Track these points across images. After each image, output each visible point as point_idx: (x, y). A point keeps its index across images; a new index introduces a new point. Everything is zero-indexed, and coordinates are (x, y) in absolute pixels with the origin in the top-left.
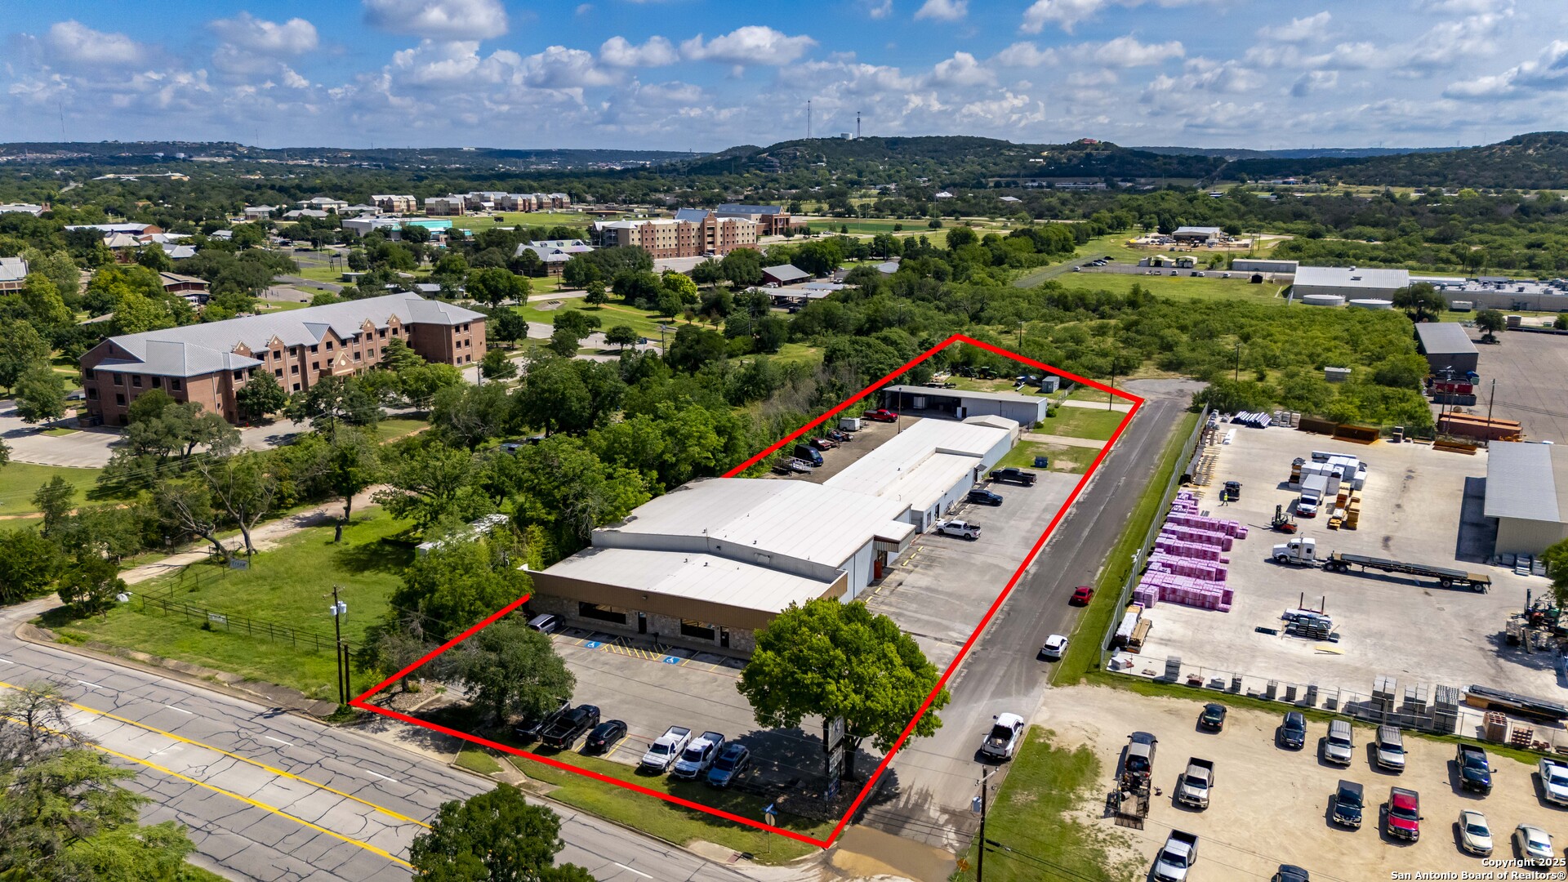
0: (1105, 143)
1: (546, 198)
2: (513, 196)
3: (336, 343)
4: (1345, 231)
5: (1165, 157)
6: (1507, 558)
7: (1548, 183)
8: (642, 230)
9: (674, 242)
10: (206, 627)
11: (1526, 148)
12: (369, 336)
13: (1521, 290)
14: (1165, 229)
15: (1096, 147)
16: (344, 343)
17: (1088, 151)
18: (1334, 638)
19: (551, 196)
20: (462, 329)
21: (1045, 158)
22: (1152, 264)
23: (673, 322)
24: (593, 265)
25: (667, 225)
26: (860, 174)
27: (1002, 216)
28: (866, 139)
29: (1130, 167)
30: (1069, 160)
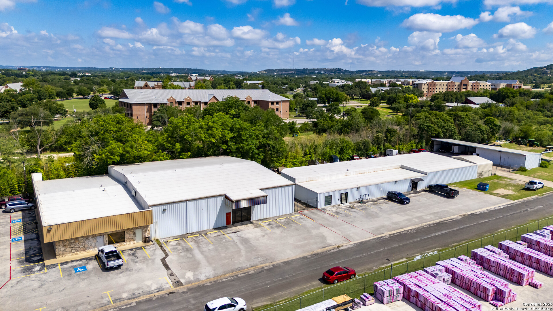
2: (409, 80)
20: (275, 104)
25: (442, 83)
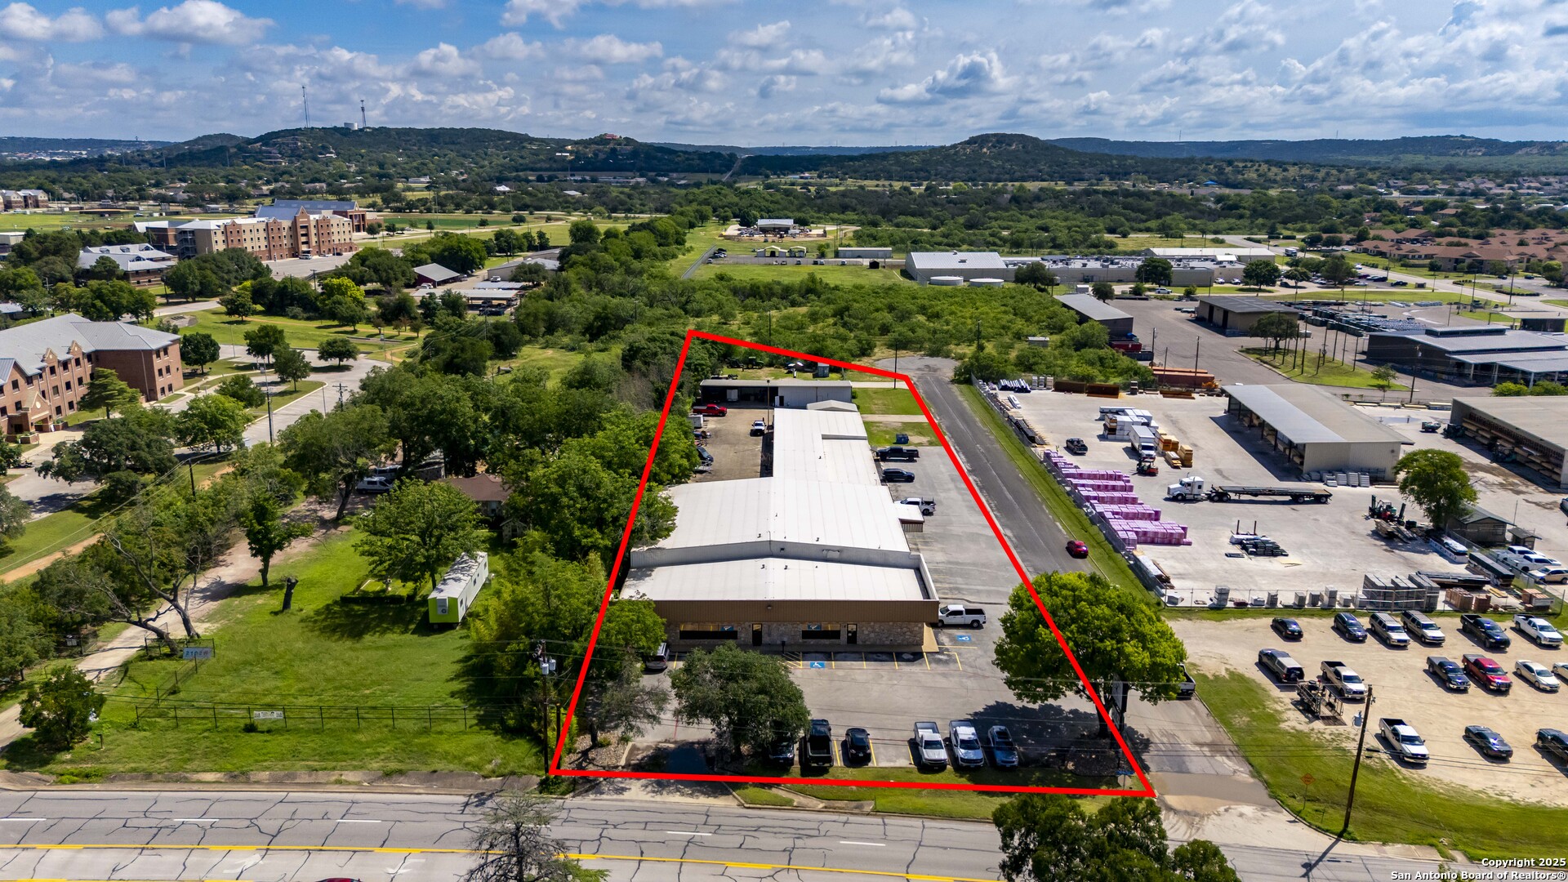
0: (626, 139)
1: (15, 196)
3: (22, 382)
4: (896, 221)
5: (685, 153)
6: (1315, 475)
7: (1007, 176)
8: (226, 231)
9: (263, 243)
10: (250, 729)
11: (982, 147)
12: (53, 370)
13: (1085, 265)
14: (746, 222)
15: (618, 142)
16: (29, 380)
17: (611, 146)
18: (1283, 554)
19: (22, 193)
20: (162, 353)
21: (571, 152)
22: (768, 254)
23: (355, 332)
24: (208, 272)
25: (253, 225)
26: (381, 166)
27: (576, 210)
28: (374, 129)
29: (655, 162)
30: (596, 155)
